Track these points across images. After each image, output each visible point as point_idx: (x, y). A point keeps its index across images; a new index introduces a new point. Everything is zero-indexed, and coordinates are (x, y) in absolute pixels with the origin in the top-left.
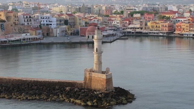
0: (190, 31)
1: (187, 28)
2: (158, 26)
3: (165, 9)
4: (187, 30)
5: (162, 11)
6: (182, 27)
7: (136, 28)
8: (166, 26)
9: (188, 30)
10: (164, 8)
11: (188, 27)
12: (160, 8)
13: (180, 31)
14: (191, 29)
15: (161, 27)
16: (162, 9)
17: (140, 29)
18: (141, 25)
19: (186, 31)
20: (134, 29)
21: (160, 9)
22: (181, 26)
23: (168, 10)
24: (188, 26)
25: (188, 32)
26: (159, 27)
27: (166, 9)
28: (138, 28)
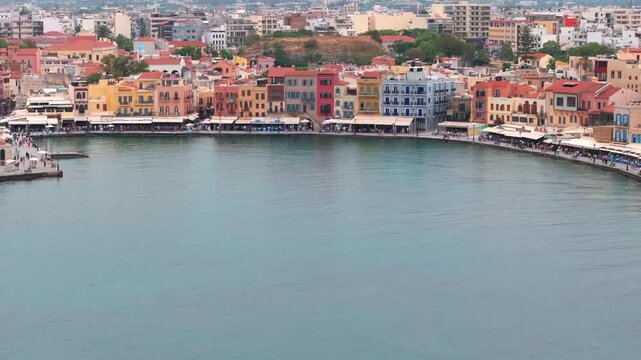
0: (270, 111)
1: (260, 102)
2: (145, 99)
3: (31, 30)
4: (260, 111)
5: (23, 36)
6: (240, 97)
7: (59, 109)
8: (176, 98)
9: (265, 110)
10: (28, 25)
11: (263, 98)
12: (15, 25)
13: (232, 113)
14: (275, 104)
15: (156, 99)
16: (23, 30)
17: (75, 112)
18: (78, 96)
19: (257, 115)
20: (55, 113)
21: (17, 31)
22: (236, 95)
23: (45, 30)
24: (263, 95)
25: (263, 115)
26: (151, 100)
27: (39, 28)
28: (69, 110)
